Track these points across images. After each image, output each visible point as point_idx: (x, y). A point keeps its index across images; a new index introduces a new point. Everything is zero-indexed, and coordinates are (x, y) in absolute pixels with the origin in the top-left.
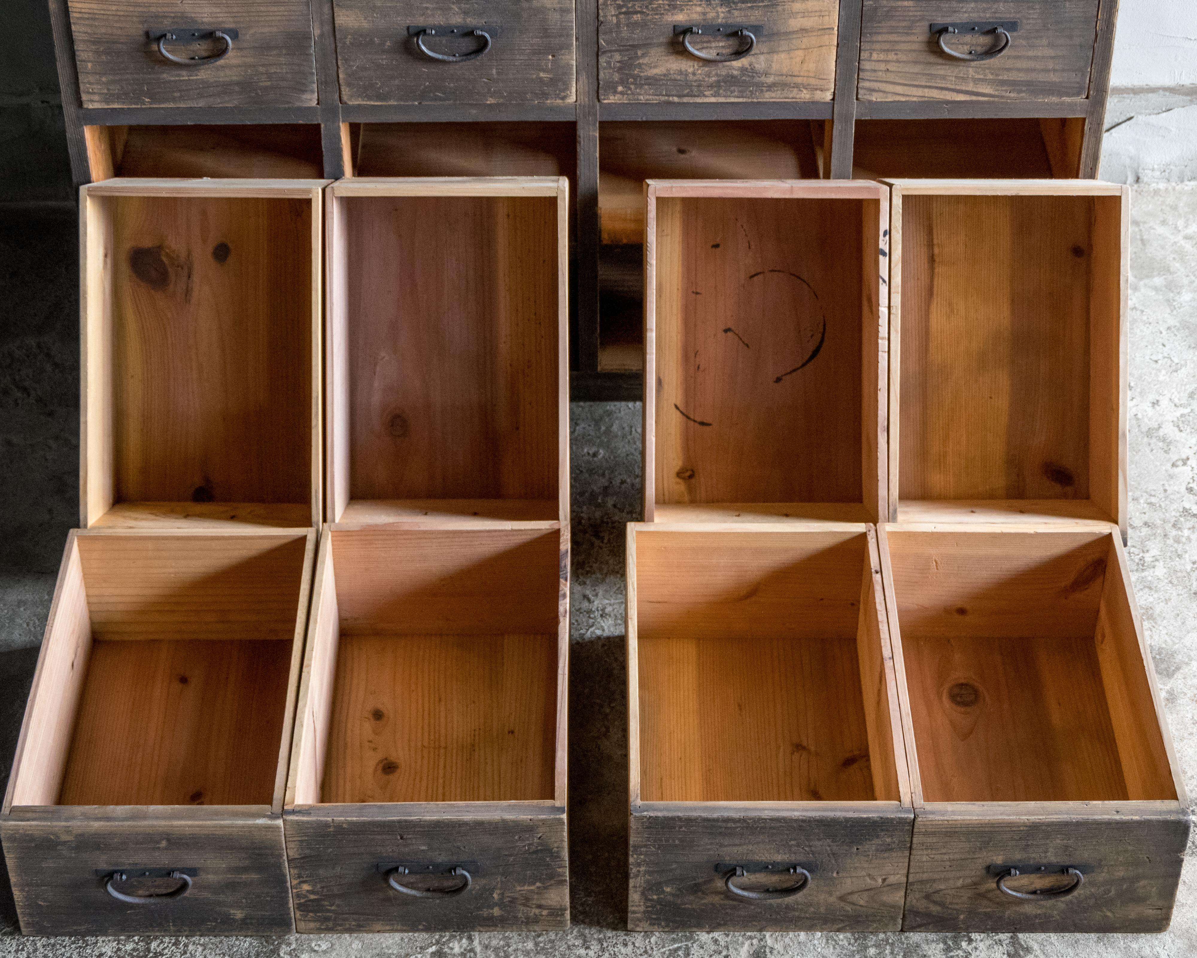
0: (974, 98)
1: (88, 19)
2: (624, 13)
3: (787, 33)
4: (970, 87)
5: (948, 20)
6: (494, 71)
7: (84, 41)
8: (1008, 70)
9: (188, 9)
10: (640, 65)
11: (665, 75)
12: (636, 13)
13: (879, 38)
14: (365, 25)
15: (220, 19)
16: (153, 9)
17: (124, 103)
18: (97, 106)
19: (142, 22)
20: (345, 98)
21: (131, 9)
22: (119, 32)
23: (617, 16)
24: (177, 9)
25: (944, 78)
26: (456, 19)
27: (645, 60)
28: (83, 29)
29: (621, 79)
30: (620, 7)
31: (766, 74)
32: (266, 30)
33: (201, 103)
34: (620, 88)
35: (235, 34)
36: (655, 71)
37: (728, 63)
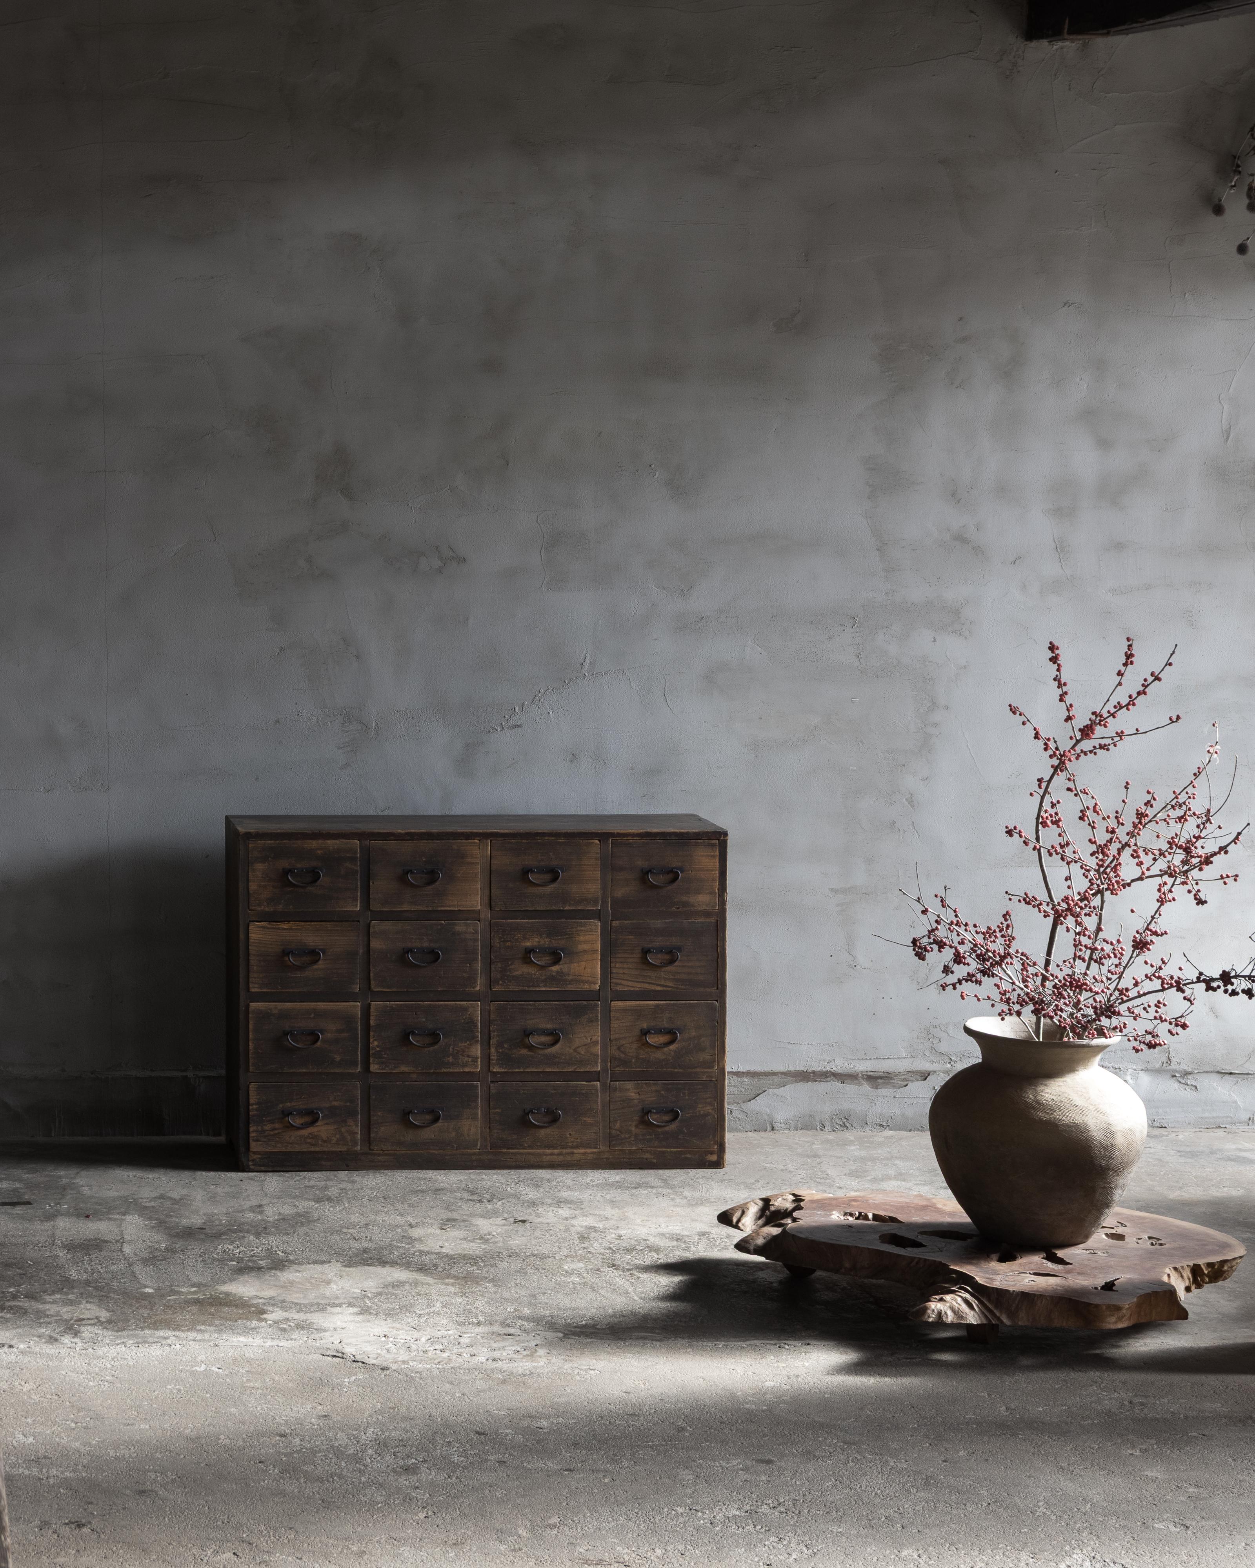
0: (665, 989)
1: (257, 943)
2: (503, 941)
3: (577, 953)
4: (662, 983)
5: (650, 946)
6: (441, 973)
7: (254, 955)
8: (679, 973)
9: (303, 938)
10: (510, 969)
11: (521, 975)
12: (508, 941)
13: (619, 955)
14: (384, 947)
15: (318, 944)
16: (287, 938)
17: (269, 989)
18: (256, 990)
19: (282, 945)
20: (372, 987)
21: (277, 937)
22: (270, 950)
23: (499, 943)
24: (298, 938)
25: (650, 977)
26: (426, 944)
27: (512, 967)
28: (254, 948)
29: (501, 977)
30: (500, 938)
31: (569, 975)
32: (338, 950)
33: (305, 990)
34: (501, 982)
35: (324, 952)
36: (517, 973)
37: (550, 968)
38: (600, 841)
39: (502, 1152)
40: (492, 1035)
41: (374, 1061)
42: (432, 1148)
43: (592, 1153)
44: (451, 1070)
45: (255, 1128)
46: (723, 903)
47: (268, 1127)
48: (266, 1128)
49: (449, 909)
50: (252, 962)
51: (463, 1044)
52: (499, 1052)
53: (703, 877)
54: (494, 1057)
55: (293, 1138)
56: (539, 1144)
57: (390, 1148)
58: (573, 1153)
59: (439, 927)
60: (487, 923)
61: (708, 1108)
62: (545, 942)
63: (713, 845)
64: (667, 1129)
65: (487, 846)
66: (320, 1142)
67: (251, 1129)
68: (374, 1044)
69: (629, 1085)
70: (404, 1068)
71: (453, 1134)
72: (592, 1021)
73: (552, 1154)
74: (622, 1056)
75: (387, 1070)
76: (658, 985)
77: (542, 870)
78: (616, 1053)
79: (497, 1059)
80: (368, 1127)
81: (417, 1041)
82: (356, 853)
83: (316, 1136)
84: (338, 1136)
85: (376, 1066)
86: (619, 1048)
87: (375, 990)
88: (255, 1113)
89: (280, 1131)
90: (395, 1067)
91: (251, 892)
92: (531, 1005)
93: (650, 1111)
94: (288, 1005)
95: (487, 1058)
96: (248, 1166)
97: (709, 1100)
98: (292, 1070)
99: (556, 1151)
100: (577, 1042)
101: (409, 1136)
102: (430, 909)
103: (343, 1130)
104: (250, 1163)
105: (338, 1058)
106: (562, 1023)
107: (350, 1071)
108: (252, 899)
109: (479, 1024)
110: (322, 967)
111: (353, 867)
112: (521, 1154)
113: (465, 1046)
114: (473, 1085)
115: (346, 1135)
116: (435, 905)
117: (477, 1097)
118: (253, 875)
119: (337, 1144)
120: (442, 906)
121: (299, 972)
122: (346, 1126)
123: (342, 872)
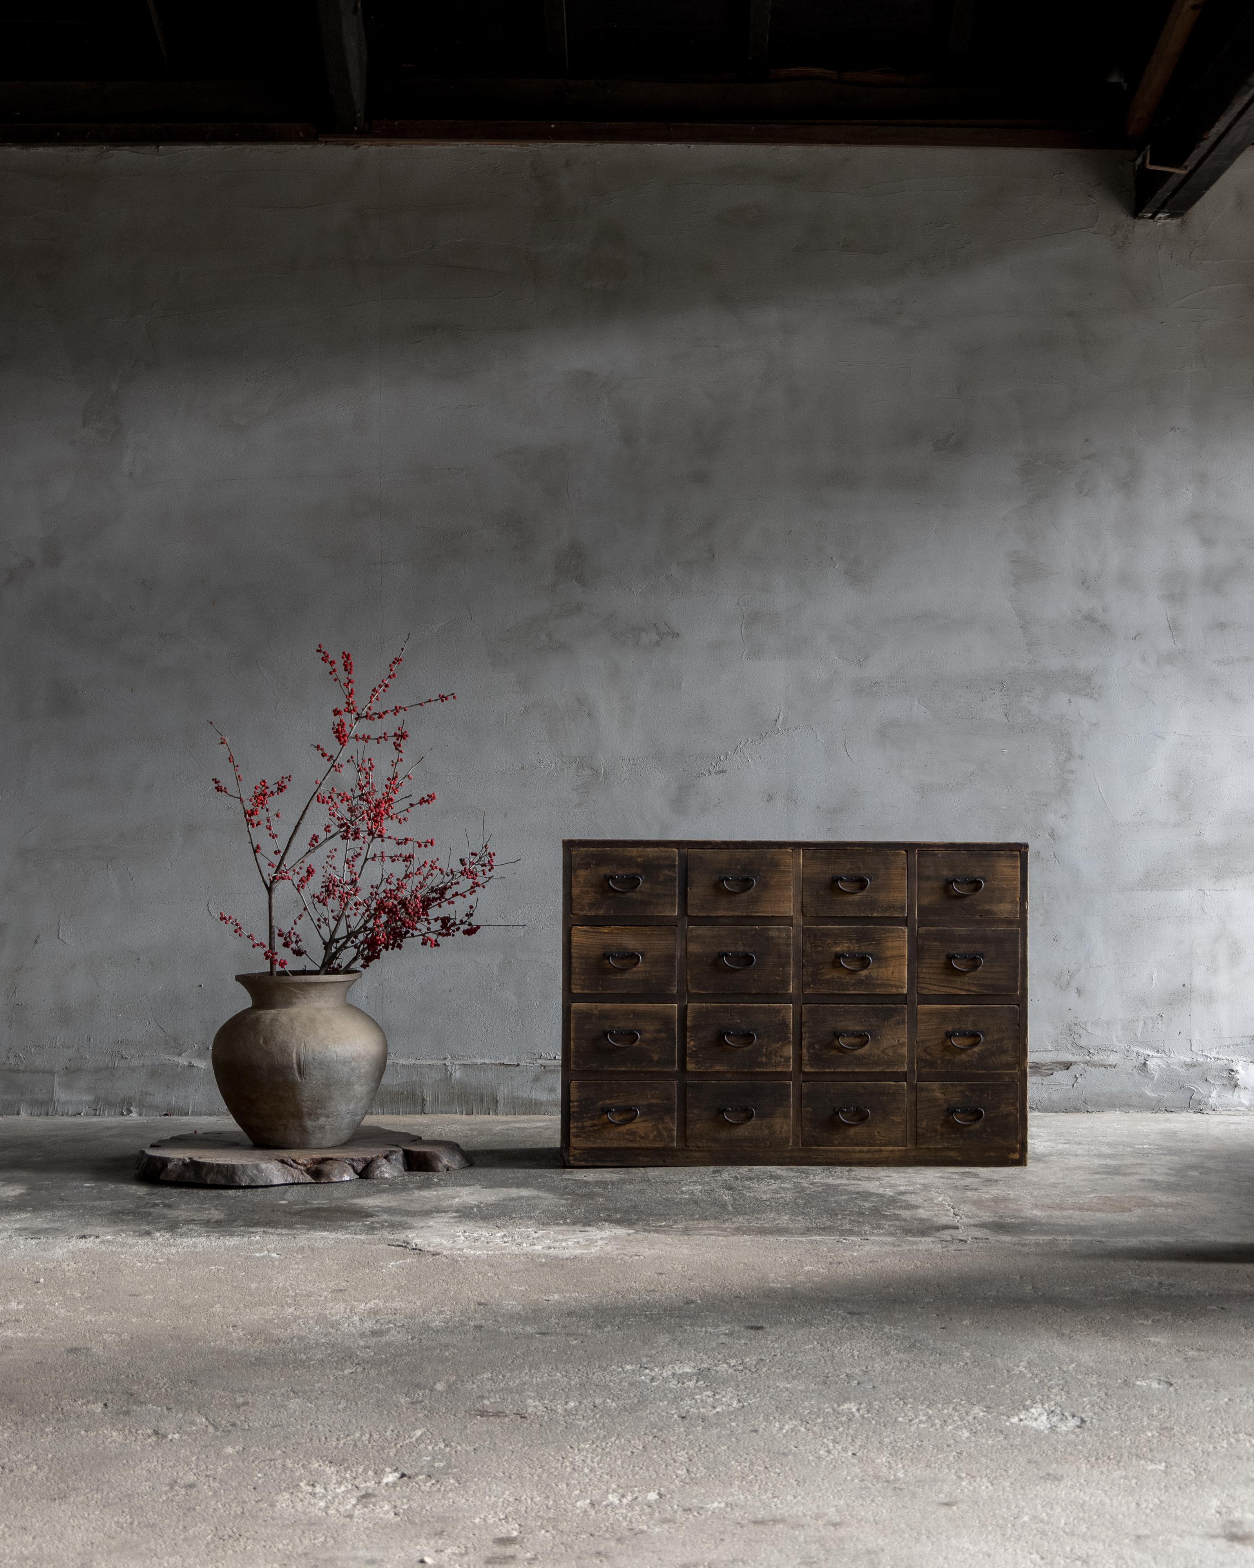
0: (969, 993)
1: (579, 946)
2: (815, 947)
3: (885, 958)
4: (966, 987)
5: (954, 952)
6: (755, 976)
7: (576, 957)
8: (982, 978)
9: (623, 942)
10: (821, 973)
11: (831, 979)
12: (819, 946)
13: (925, 961)
14: (700, 951)
15: (636, 947)
16: (608, 942)
17: (590, 990)
18: (578, 991)
19: (602, 948)
20: (689, 989)
21: (598, 941)
22: (592, 953)
23: (811, 948)
24: (618, 942)
25: (954, 982)
26: (740, 949)
27: (823, 971)
28: (577, 951)
29: (813, 981)
30: (812, 943)
31: (877, 979)
32: (656, 953)
33: (625, 991)
34: (812, 986)
35: (643, 955)
36: (827, 977)
37: (860, 972)
38: (907, 852)
39: (812, 1149)
40: (804, 1036)
41: (690, 1060)
42: (746, 1145)
43: (899, 1150)
44: (764, 1070)
45: (575, 1124)
46: (1024, 911)
48: (586, 1124)
49: (763, 915)
50: (574, 965)
51: (776, 1045)
52: (810, 1053)
53: (1005, 886)
55: (612, 1134)
56: (848, 1141)
57: (705, 1145)
58: (881, 1151)
59: (753, 932)
60: (800, 929)
61: (1011, 1108)
62: (854, 947)
63: (1015, 857)
64: (971, 1128)
65: (800, 855)
66: (638, 1139)
67: (572, 1125)
68: (691, 1044)
69: (936, 1085)
70: (719, 1068)
71: (767, 1131)
72: (899, 1024)
73: (861, 1152)
74: (929, 1057)
75: (703, 1069)
76: (962, 989)
77: (851, 879)
78: (923, 1055)
79: (808, 1060)
80: (684, 1124)
81: (732, 1042)
82: (674, 860)
83: (634, 1132)
84: (655, 1133)
85: (693, 1066)
86: (925, 1050)
87: (692, 992)
88: (576, 1109)
90: (710, 1066)
91: (574, 897)
92: (841, 1008)
93: (955, 1111)
94: (608, 1005)
95: (799, 1059)
96: (569, 1161)
97: (1012, 1101)
98: (611, 1069)
99: (865, 1148)
100: (885, 1044)
101: (724, 1134)
102: (745, 914)
103: (660, 1127)
104: (571, 1158)
105: (655, 1057)
106: (870, 1025)
107: (668, 1070)
108: (574, 904)
109: (791, 1026)
110: (642, 969)
111: (671, 874)
112: (831, 1151)
113: (778, 1047)
114: (785, 1084)
115: (663, 1131)
116: (749, 911)
117: (789, 1097)
118: (576, 881)
119: (654, 1140)
120: (756, 912)
121: (619, 975)
122: (663, 1123)
123: (661, 879)
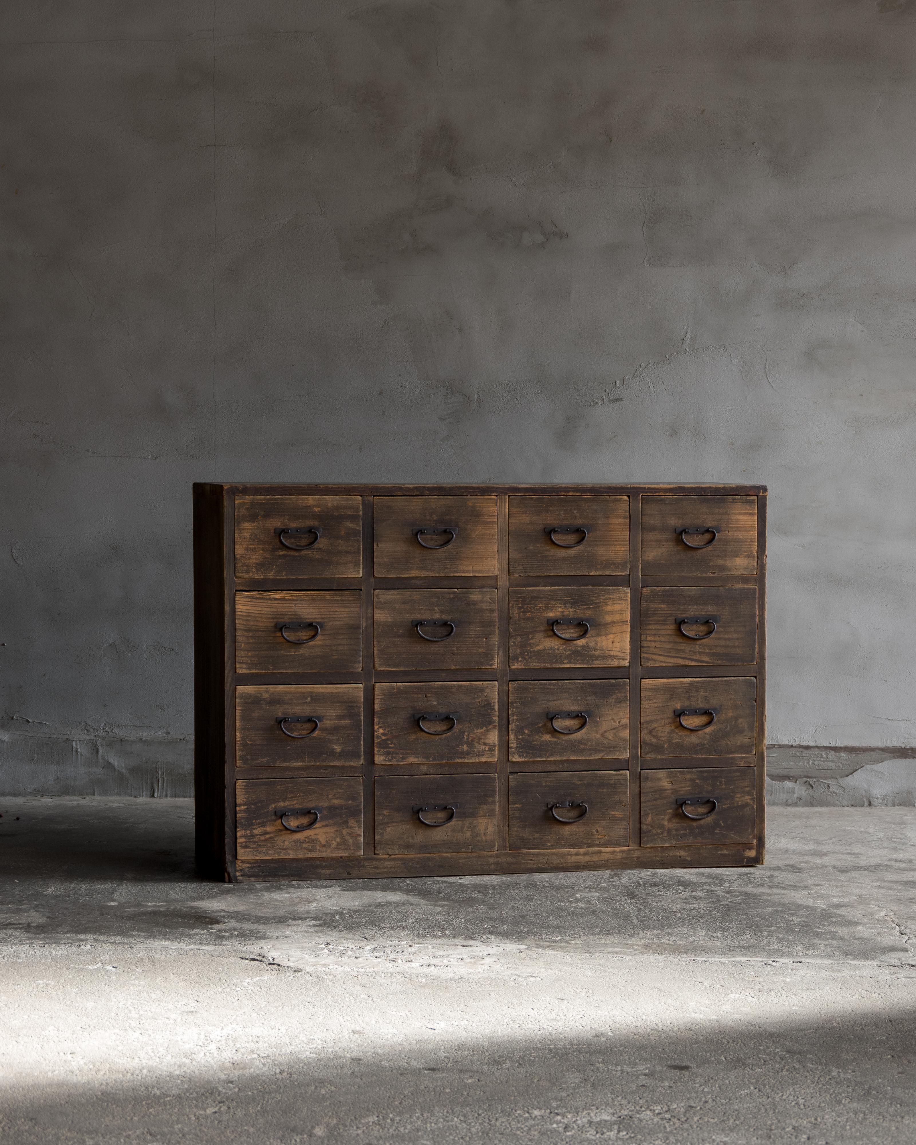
0: (700, 664)
1: (245, 616)
2: (523, 612)
3: (604, 624)
4: (698, 657)
5: (684, 616)
6: (455, 649)
7: (242, 630)
8: (716, 646)
9: (298, 610)
10: (530, 644)
11: (543, 650)
12: (529, 612)
13: (650, 627)
14: (390, 620)
15: (314, 617)
16: (280, 610)
17: (258, 669)
18: (244, 671)
19: (273, 618)
20: (377, 665)
21: (268, 609)
22: (261, 624)
23: (518, 613)
24: (293, 610)
25: (683, 651)
26: (437, 616)
27: (534, 641)
28: (242, 622)
29: (521, 653)
30: (520, 608)
31: (595, 649)
32: (338, 623)
33: (300, 670)
34: (520, 659)
35: (322, 625)
36: (538, 648)
37: (575, 642)
38: (629, 497)
39: (522, 853)
40: (511, 719)
41: (379, 751)
42: (444, 850)
43: (621, 851)
44: (466, 761)
45: (243, 832)
46: (761, 567)
47: (258, 831)
48: (256, 832)
49: (463, 575)
50: (239, 639)
51: (479, 731)
52: (519, 739)
53: (741, 537)
54: (513, 745)
55: (287, 843)
56: (562, 842)
57: (397, 852)
58: (600, 852)
59: (452, 596)
60: (506, 591)
61: (747, 797)
62: (570, 612)
63: (752, 502)
64: (702, 822)
65: (505, 502)
66: (318, 848)
67: (239, 834)
68: (379, 731)
69: (662, 774)
70: (412, 760)
71: (469, 834)
72: (620, 702)
73: (577, 854)
74: (654, 740)
75: (394, 762)
76: (692, 660)
77: (567, 530)
78: (647, 738)
79: (517, 747)
80: (371, 829)
81: (428, 728)
82: (357, 510)
83: (313, 840)
84: (338, 840)
85: (382, 758)
86: (650, 732)
87: (379, 669)
88: (243, 814)
89: (272, 835)
90: (403, 758)
91: (238, 556)
92: (554, 684)
93: (685, 802)
94: (281, 688)
95: (505, 746)
96: (236, 877)
97: (747, 789)
98: (285, 764)
99: (582, 850)
100: (605, 726)
101: (420, 837)
102: (442, 575)
103: (344, 832)
104: (238, 874)
105: (338, 749)
106: (588, 704)
107: (352, 764)
108: (239, 565)
109: (496, 707)
110: (319, 643)
111: (355, 526)
112: (543, 854)
113: (481, 733)
114: (490, 777)
115: (348, 837)
116: (447, 570)
117: (494, 791)
118: (240, 537)
119: (338, 847)
120: (455, 572)
121: (292, 650)
122: (347, 827)
123: (343, 533)
